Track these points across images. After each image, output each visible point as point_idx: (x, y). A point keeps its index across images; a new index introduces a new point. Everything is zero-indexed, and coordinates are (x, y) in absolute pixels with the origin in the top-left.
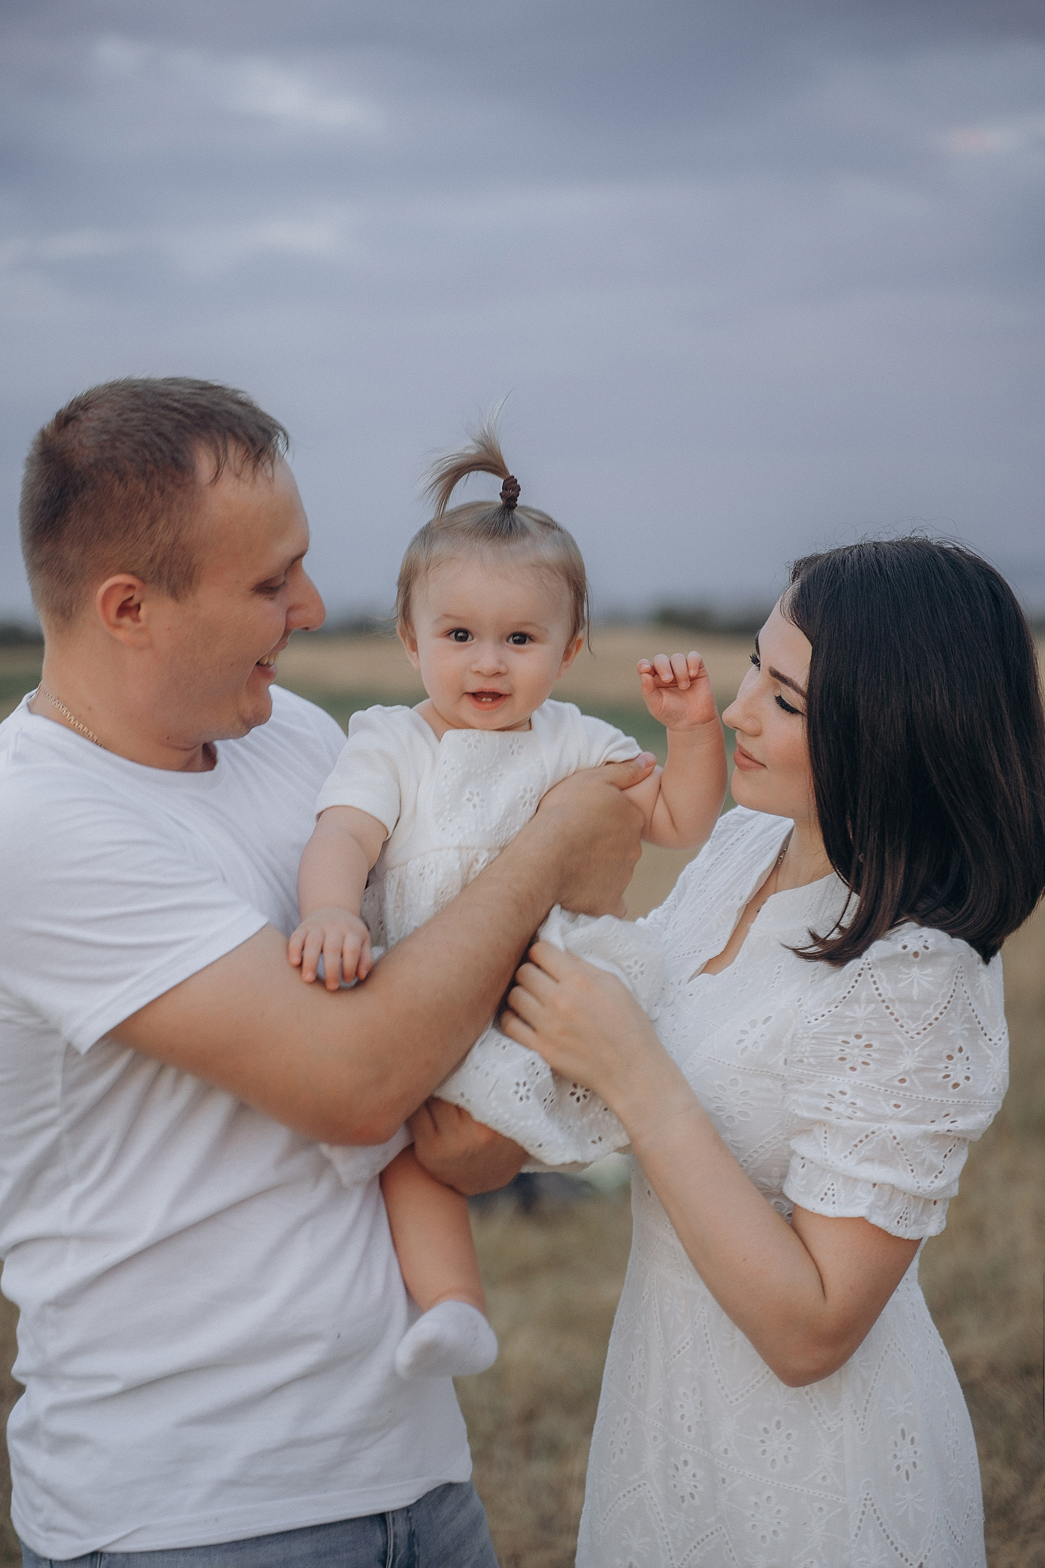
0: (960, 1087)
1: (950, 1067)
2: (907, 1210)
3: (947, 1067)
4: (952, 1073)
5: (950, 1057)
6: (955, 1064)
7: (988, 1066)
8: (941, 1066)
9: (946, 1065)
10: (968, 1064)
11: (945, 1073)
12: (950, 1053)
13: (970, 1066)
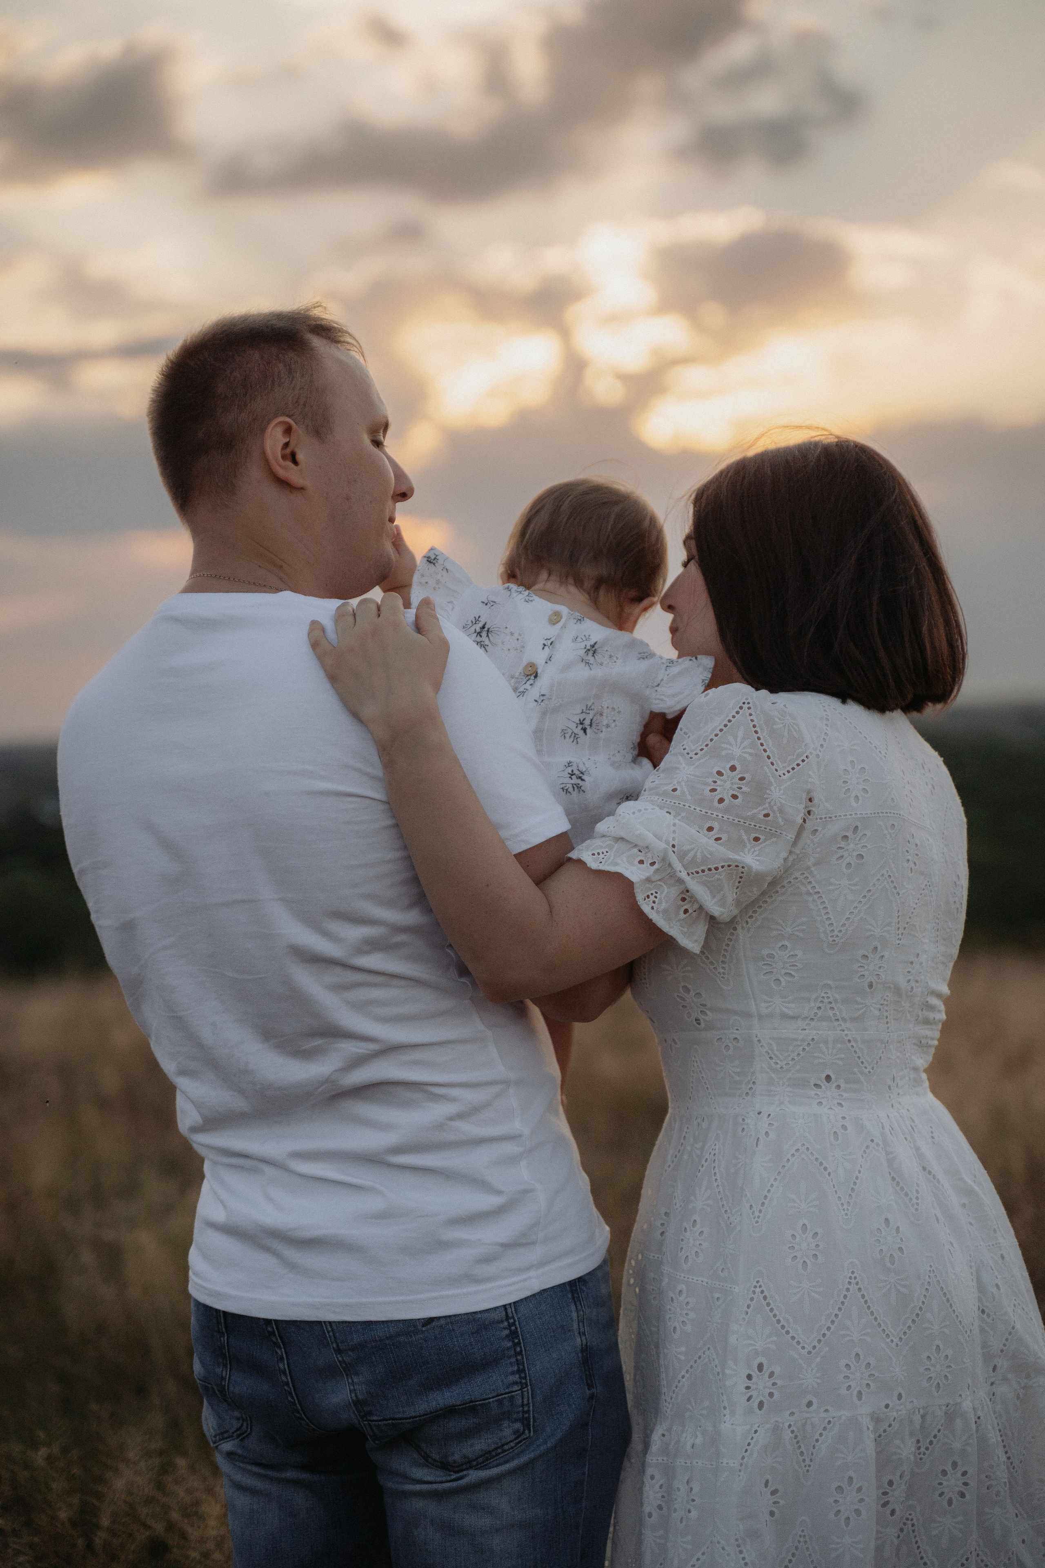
0: (725, 802)
1: (719, 782)
3: (715, 782)
4: (719, 789)
5: (720, 773)
6: (725, 782)
7: (768, 792)
8: (710, 780)
9: (714, 780)
10: (740, 784)
11: (712, 787)
12: (721, 770)
13: (742, 786)
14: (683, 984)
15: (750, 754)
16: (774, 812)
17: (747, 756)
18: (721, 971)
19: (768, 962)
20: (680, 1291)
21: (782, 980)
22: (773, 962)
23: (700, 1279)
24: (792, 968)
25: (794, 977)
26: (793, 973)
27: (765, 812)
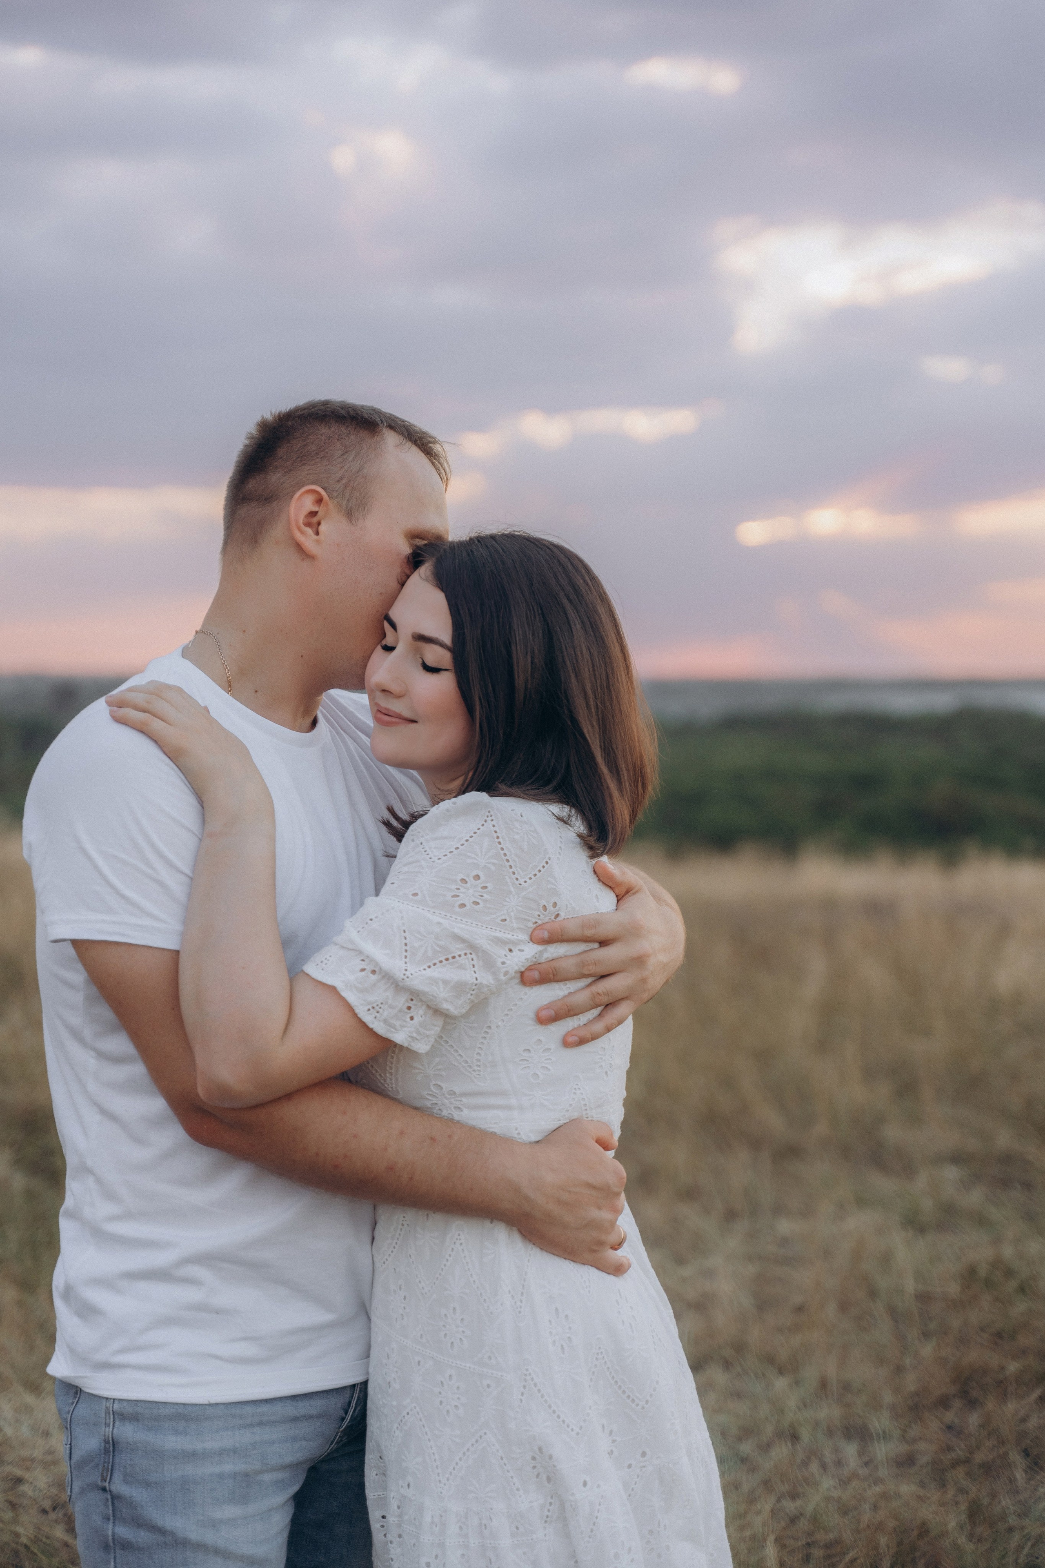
0: (466, 908)
1: (462, 890)
2: (382, 1006)
3: (458, 889)
4: (461, 895)
5: (464, 881)
6: (468, 889)
7: (507, 899)
8: (454, 887)
9: (458, 887)
10: (482, 892)
11: (455, 894)
12: (465, 878)
13: (484, 895)
14: (434, 1082)
15: (494, 864)
16: (510, 917)
17: (491, 866)
18: (476, 1068)
19: (524, 1058)
20: (450, 1376)
21: (539, 1074)
22: (530, 1057)
23: (468, 1365)
24: (547, 1061)
25: (549, 1070)
26: (549, 1067)
27: (503, 918)
